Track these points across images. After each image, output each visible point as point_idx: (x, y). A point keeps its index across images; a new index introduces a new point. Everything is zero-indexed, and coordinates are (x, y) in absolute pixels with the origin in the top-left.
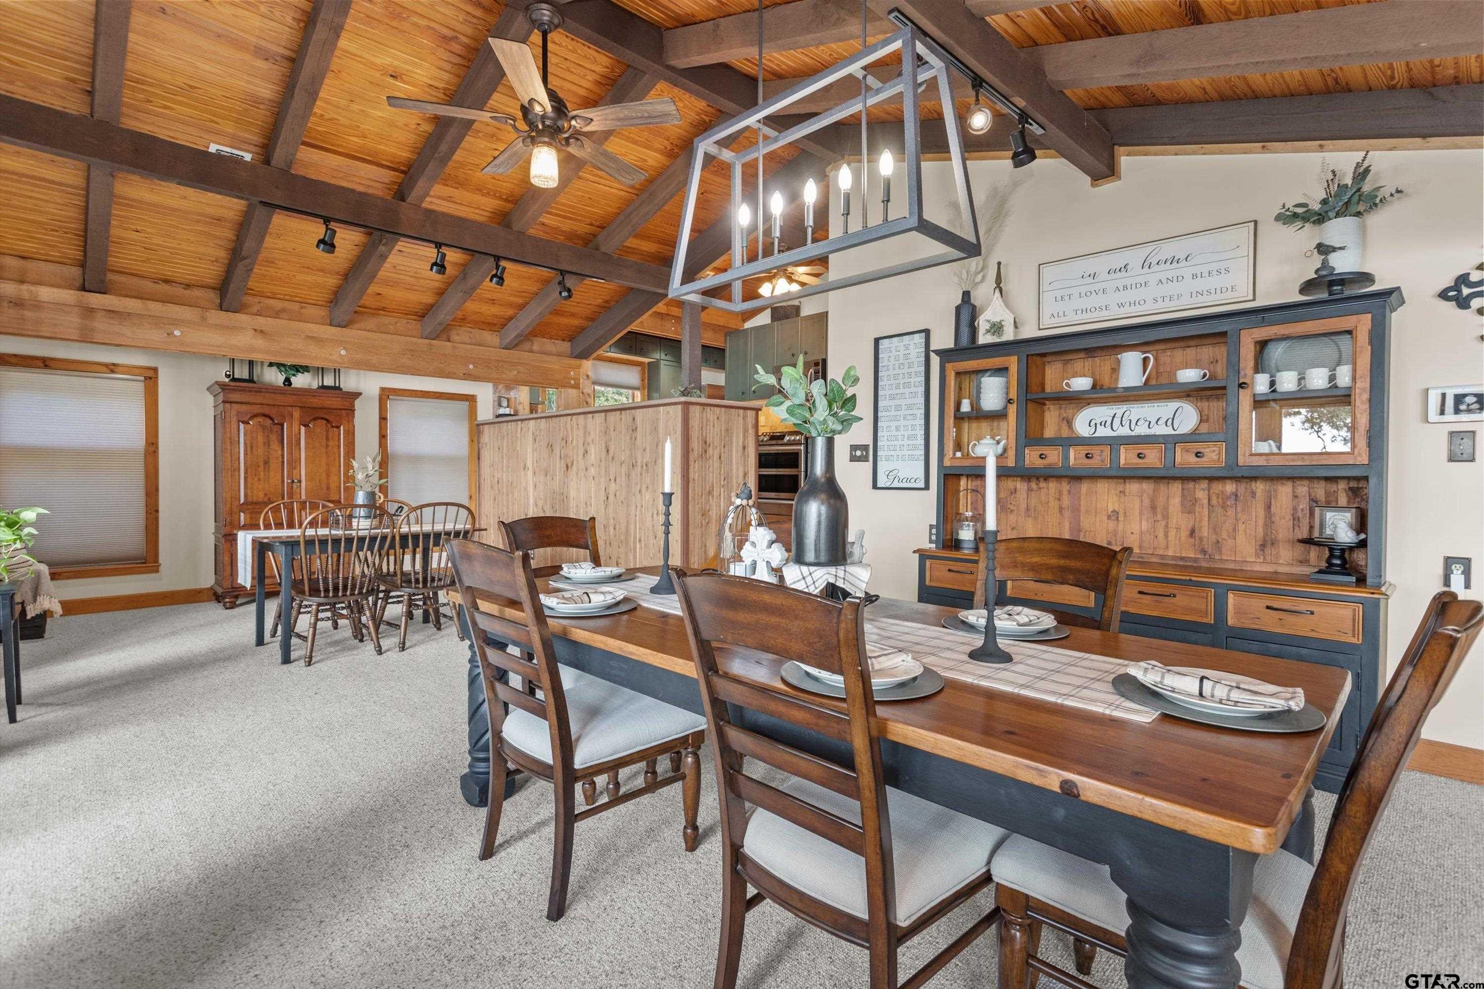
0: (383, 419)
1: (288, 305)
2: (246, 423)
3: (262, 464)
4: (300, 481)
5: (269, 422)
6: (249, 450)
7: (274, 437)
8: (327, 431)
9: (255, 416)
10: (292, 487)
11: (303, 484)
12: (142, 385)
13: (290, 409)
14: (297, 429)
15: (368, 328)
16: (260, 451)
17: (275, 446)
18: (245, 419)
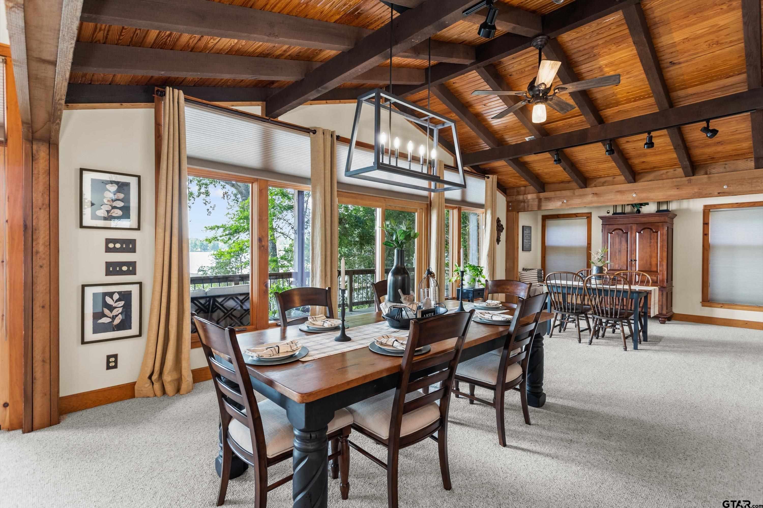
0: (706, 224)
1: (608, 179)
2: (611, 233)
3: (617, 251)
4: (635, 260)
5: (621, 232)
6: (612, 246)
7: (624, 240)
8: (651, 235)
9: (614, 230)
10: (632, 263)
11: (637, 262)
12: (586, 220)
13: (631, 225)
14: (634, 235)
15: (649, 179)
16: (617, 246)
17: (624, 243)
18: (611, 232)
